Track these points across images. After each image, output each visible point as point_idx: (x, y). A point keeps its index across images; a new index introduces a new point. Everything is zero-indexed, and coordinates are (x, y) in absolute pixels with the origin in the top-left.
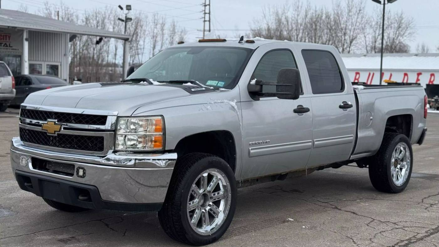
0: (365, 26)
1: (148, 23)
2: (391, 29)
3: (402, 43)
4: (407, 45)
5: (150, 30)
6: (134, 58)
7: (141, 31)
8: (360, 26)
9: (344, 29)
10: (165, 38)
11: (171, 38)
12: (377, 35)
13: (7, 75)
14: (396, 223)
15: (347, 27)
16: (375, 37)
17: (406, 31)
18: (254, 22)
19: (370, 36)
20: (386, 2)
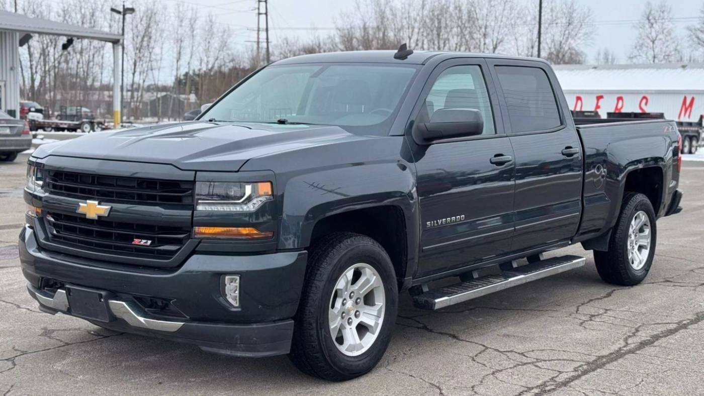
0: (515, 23)
1: (167, 18)
3: (575, 50)
4: (582, 52)
5: (171, 29)
6: (145, 74)
7: (156, 30)
8: (509, 22)
9: (483, 27)
10: (196, 43)
11: (207, 43)
14: (525, 354)
15: (488, 25)
16: (532, 40)
17: (579, 30)
18: (342, 17)
19: (525, 39)
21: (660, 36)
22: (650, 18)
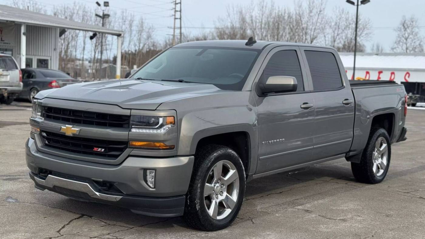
0: (325, 27)
2: (349, 29)
3: (359, 43)
4: (364, 45)
8: (321, 26)
9: (305, 28)
10: (133, 35)
11: (139, 35)
12: (336, 35)
13: (14, 69)
15: (308, 27)
16: (334, 37)
17: (363, 31)
18: (219, 21)
19: (330, 36)
20: (360, 3)
21: (411, 36)
22: (405, 25)
